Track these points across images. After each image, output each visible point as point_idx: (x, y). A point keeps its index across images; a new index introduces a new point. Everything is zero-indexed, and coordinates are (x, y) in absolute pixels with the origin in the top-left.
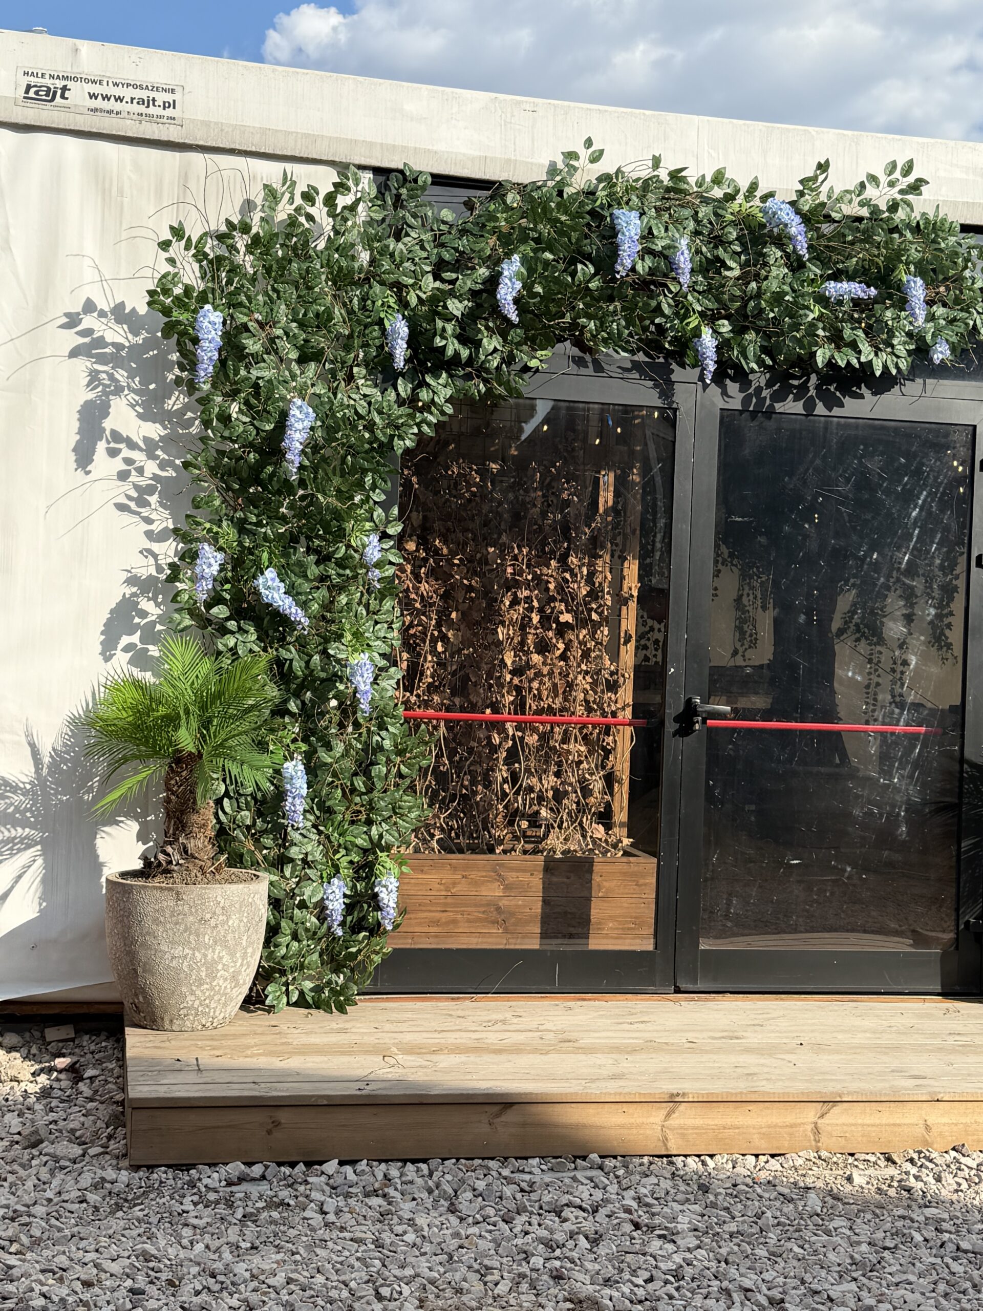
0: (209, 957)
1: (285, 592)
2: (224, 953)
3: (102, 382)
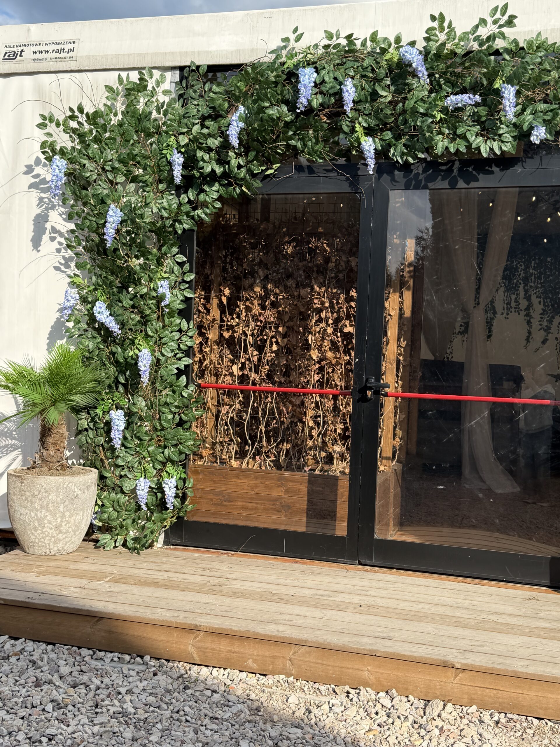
0: (39, 515)
1: (110, 315)
2: (47, 514)
3: (45, 203)
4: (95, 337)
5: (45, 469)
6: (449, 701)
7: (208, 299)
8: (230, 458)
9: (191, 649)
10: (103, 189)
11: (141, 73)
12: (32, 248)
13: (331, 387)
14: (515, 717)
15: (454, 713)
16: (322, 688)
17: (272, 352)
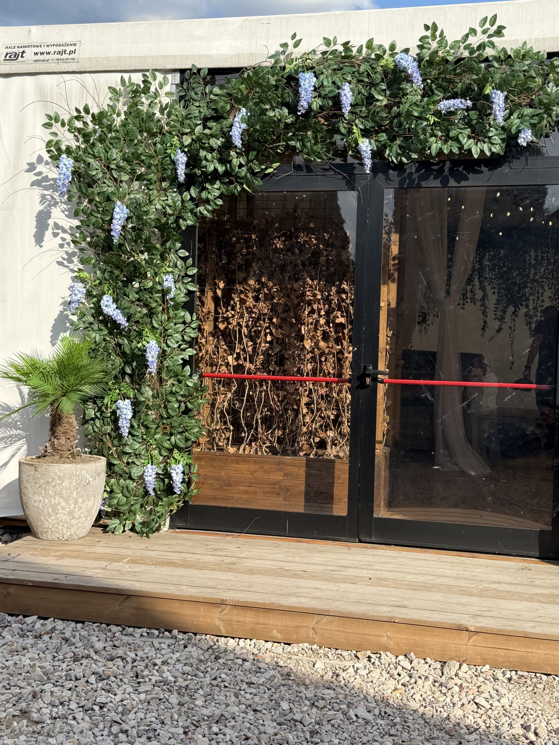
0: (53, 502)
1: (117, 308)
2: (61, 500)
3: (47, 200)
4: (101, 330)
5: (57, 457)
6: (464, 661)
7: (202, 291)
8: (227, 444)
9: (217, 622)
10: (109, 188)
11: (144, 75)
12: (35, 244)
13: (325, 375)
14: (526, 674)
15: (470, 672)
16: (345, 654)
17: (266, 342)
